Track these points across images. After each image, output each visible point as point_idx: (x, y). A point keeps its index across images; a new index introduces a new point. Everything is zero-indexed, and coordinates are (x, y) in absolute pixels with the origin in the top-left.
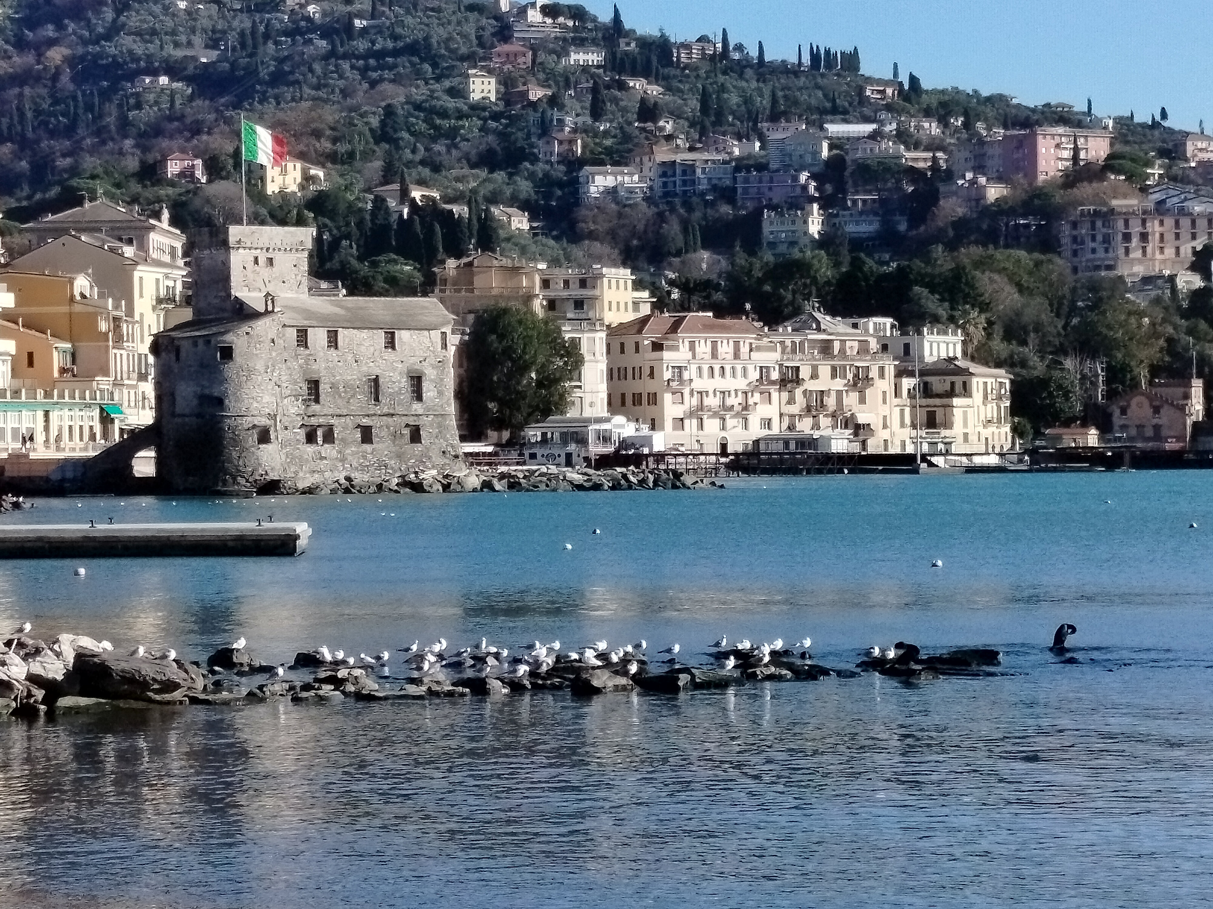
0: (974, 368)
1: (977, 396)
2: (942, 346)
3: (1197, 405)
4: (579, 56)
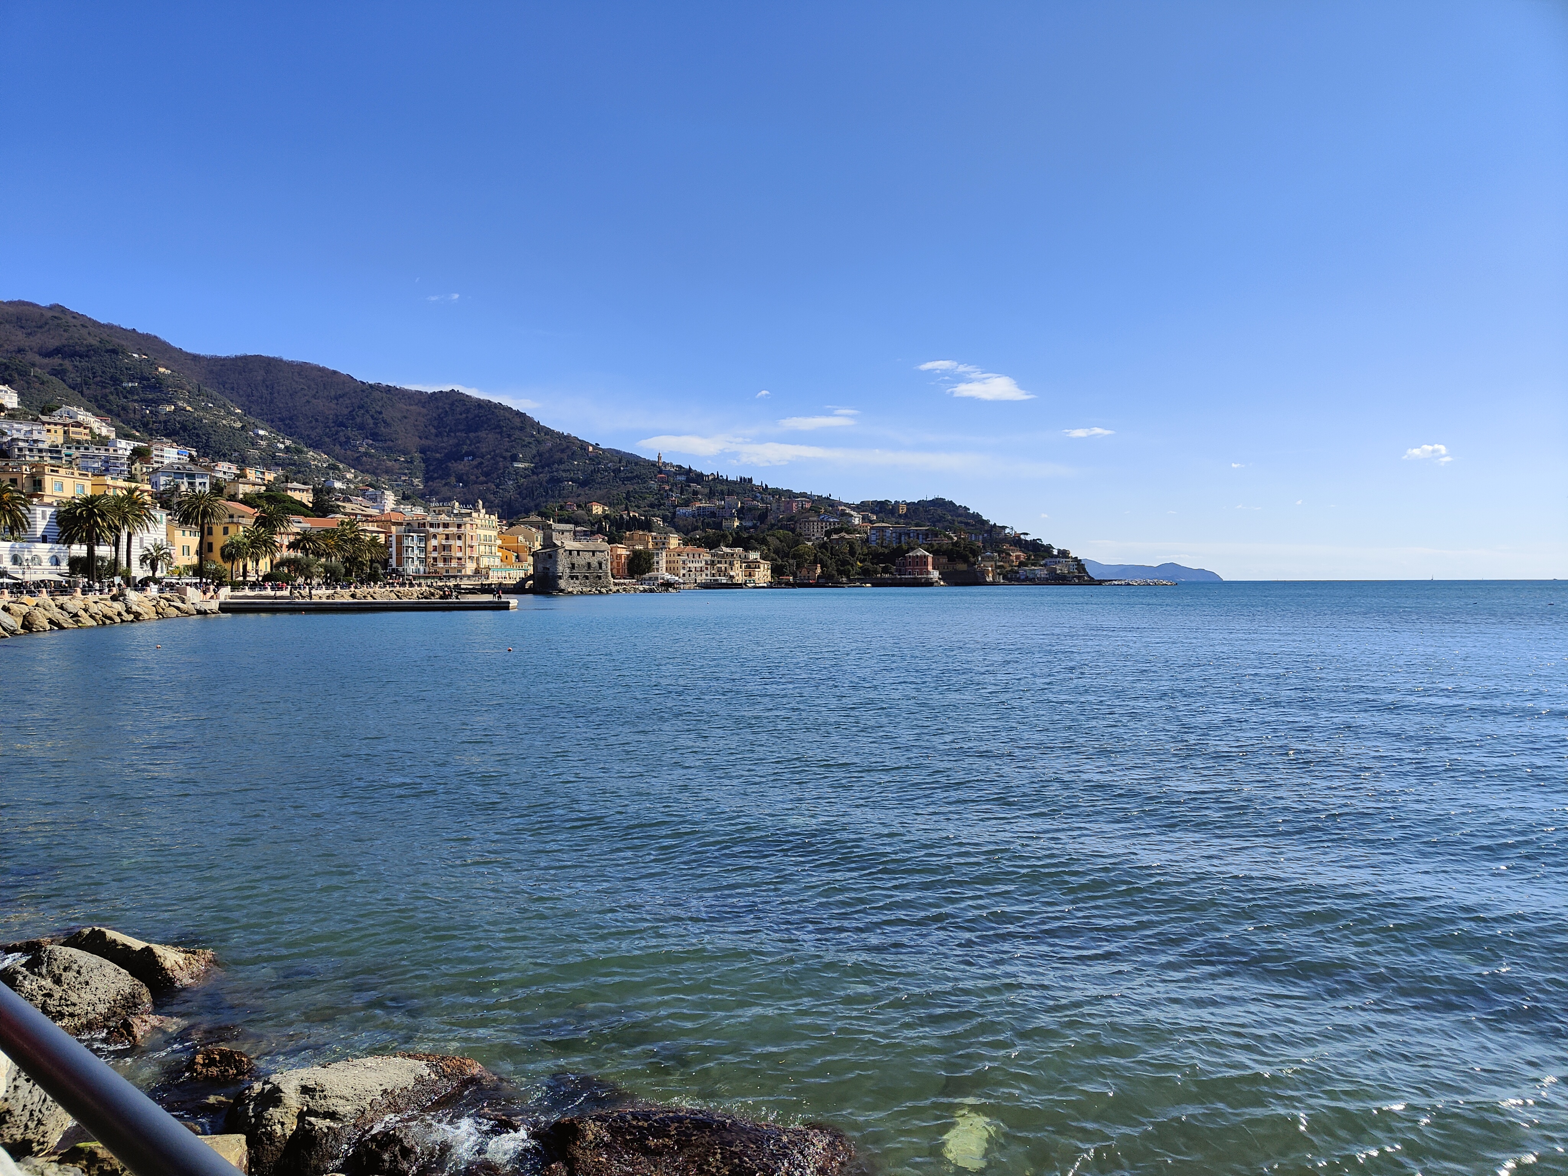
0: (762, 561)
1: (762, 569)
2: (754, 555)
3: (819, 571)
4: (679, 478)
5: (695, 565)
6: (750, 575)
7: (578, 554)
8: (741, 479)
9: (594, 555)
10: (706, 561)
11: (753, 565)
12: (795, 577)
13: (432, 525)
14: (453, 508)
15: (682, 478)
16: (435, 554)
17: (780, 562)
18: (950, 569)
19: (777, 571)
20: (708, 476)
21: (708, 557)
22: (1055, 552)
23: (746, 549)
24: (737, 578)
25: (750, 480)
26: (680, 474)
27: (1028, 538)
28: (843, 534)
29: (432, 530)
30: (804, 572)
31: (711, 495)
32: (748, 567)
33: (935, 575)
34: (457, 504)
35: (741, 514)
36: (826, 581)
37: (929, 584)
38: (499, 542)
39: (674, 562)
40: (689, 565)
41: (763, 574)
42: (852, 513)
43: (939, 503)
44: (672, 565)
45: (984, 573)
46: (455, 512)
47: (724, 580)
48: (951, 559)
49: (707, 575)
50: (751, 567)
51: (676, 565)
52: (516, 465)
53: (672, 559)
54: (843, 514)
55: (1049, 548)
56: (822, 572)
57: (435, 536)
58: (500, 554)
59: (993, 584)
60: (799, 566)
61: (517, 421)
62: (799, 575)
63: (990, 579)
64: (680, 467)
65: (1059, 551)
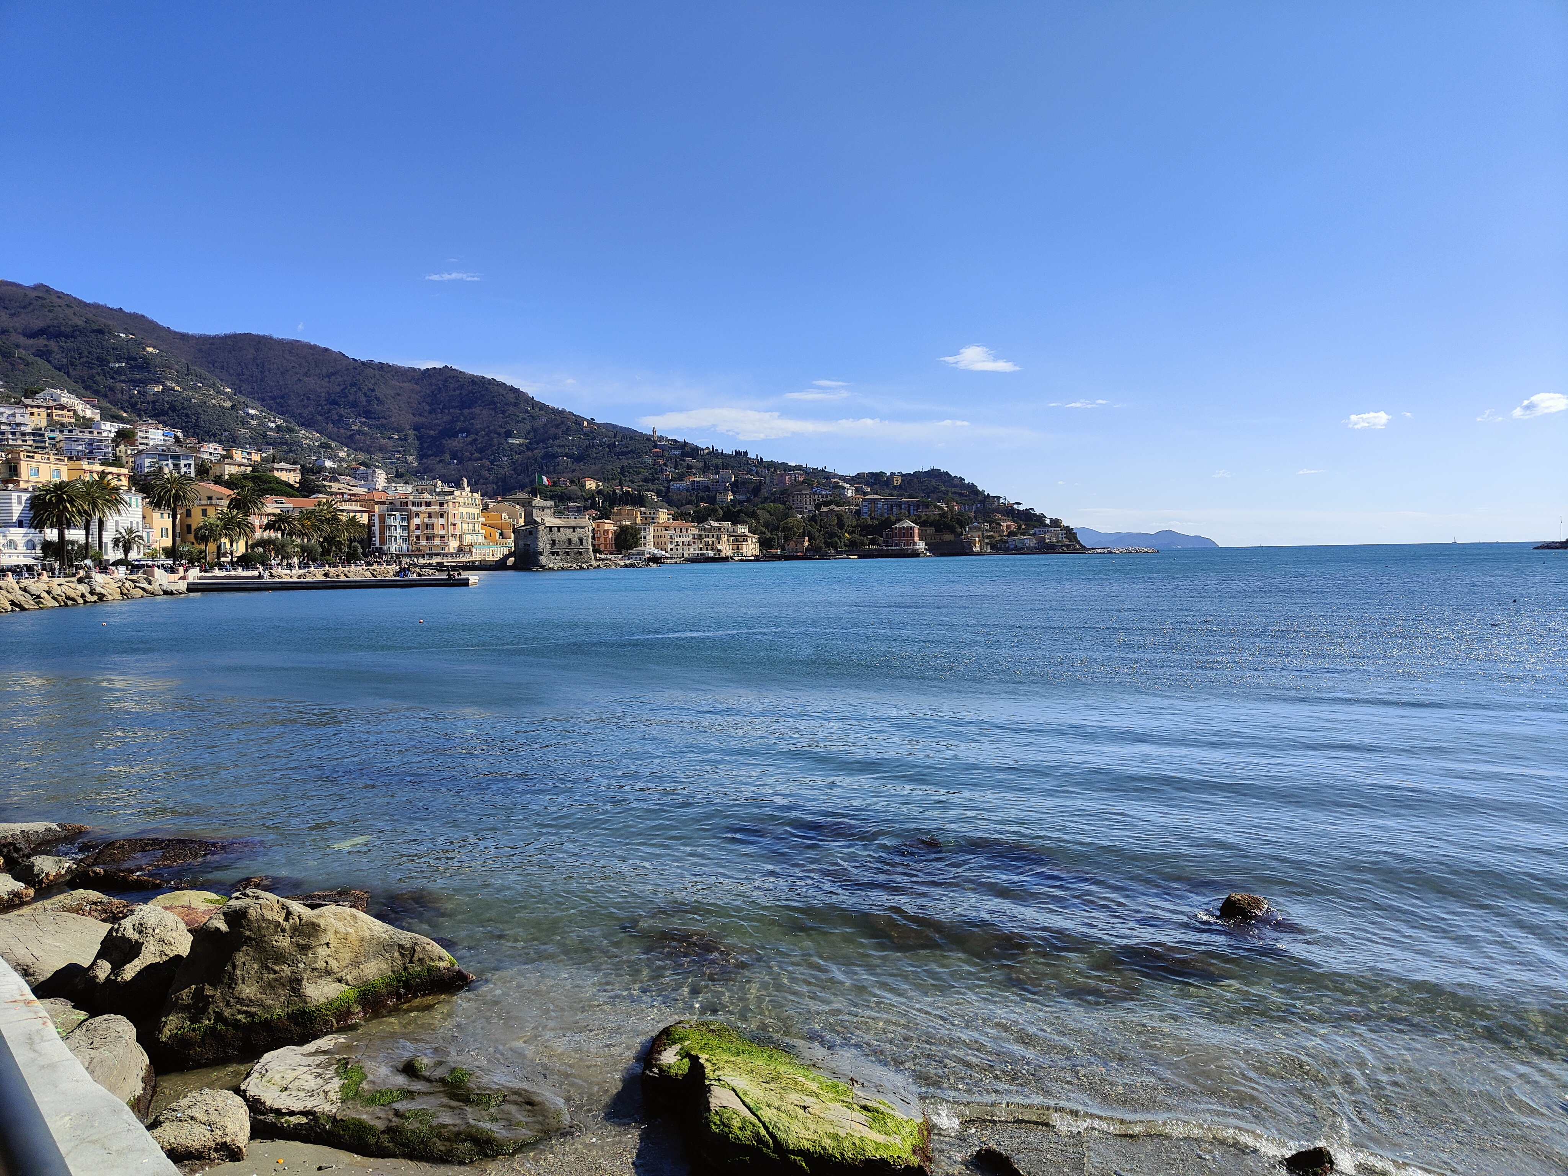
0: (750, 535)
2: (742, 529)
3: (807, 543)
4: (674, 452)
5: (682, 539)
6: (738, 549)
7: (559, 531)
8: (736, 452)
9: (574, 531)
10: (694, 535)
11: (741, 539)
12: (783, 549)
13: (414, 504)
14: (435, 486)
15: (678, 452)
16: (418, 533)
17: (769, 535)
18: (938, 540)
19: (765, 544)
20: (703, 450)
21: (696, 532)
22: (1048, 522)
23: (734, 523)
24: (724, 552)
25: (746, 453)
26: (675, 448)
27: (1021, 508)
28: (832, 507)
29: (414, 509)
30: (792, 545)
31: (705, 469)
32: (736, 540)
33: (921, 546)
34: (439, 482)
35: (735, 487)
36: (814, 554)
37: (915, 554)
38: (482, 520)
39: (661, 537)
40: (676, 540)
41: (751, 547)
42: (845, 485)
43: (934, 474)
44: (660, 540)
45: (971, 543)
46: (438, 490)
47: (711, 554)
48: (938, 530)
49: (694, 549)
50: (739, 540)
51: (663, 540)
52: (510, 441)
53: (660, 533)
54: (836, 486)
55: (1042, 517)
56: (811, 544)
57: (417, 515)
58: (484, 531)
59: (978, 554)
60: (787, 539)
61: (511, 397)
62: (787, 547)
63: (977, 549)
64: (675, 441)
65: (1051, 520)
